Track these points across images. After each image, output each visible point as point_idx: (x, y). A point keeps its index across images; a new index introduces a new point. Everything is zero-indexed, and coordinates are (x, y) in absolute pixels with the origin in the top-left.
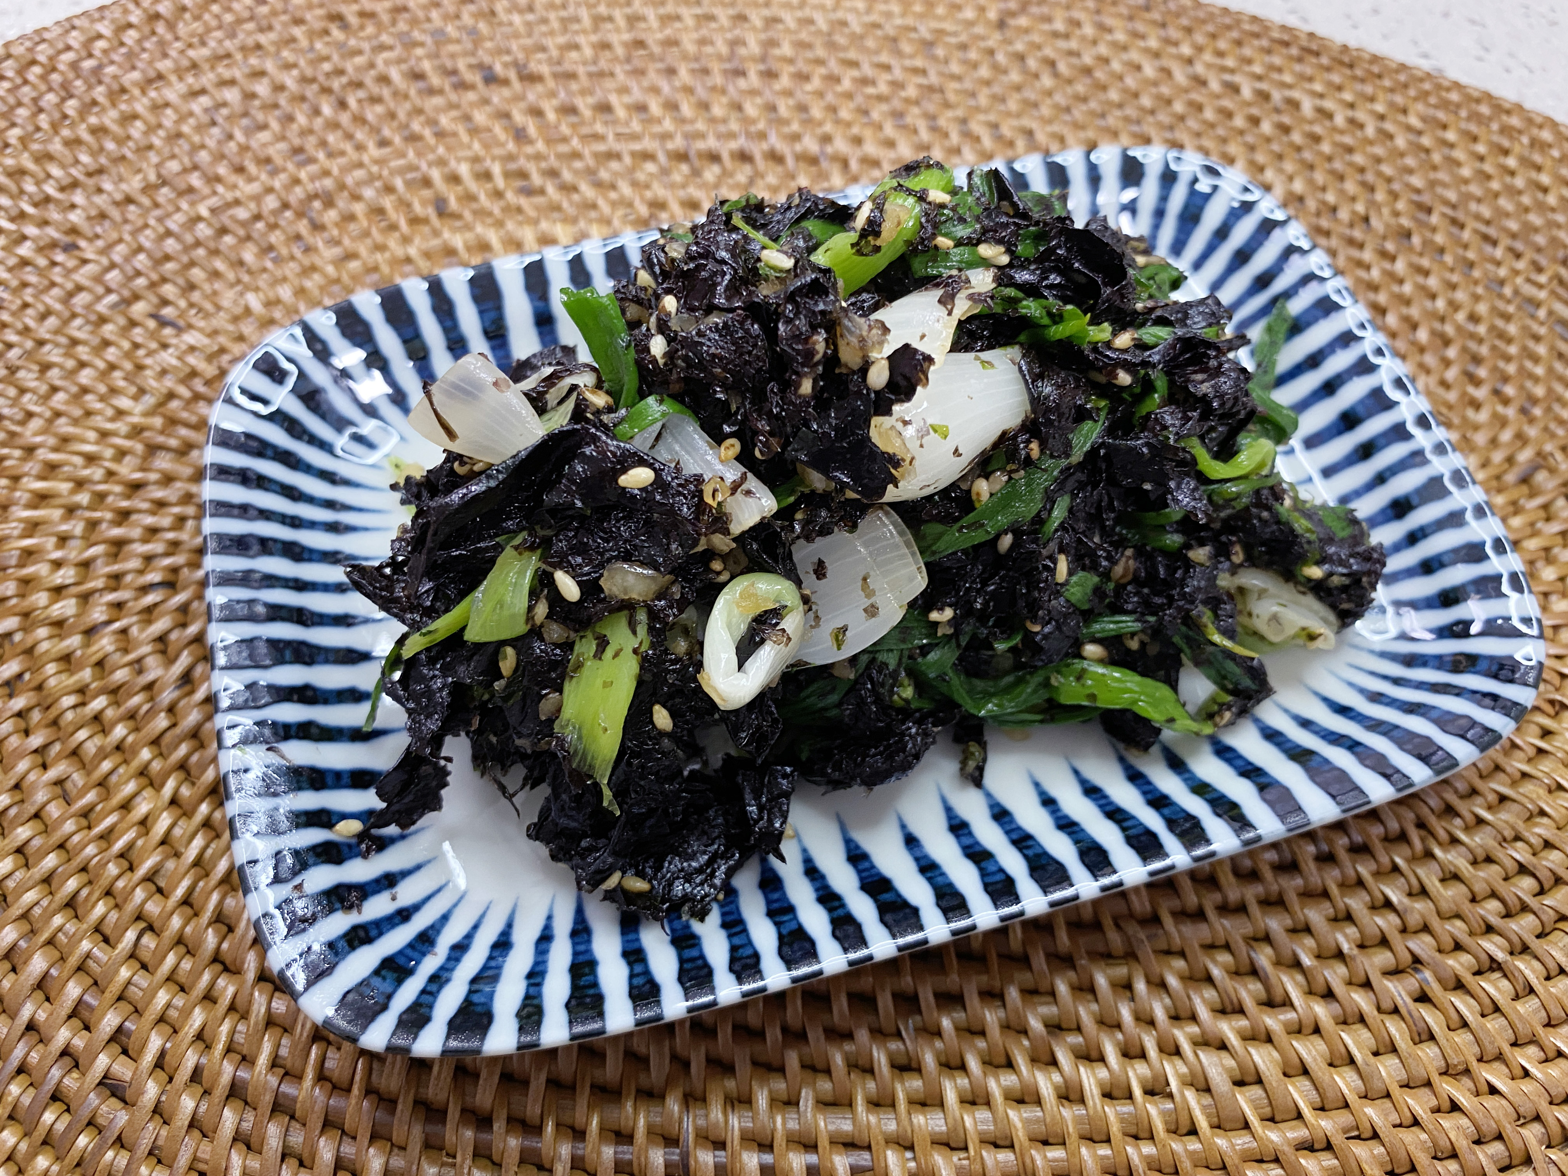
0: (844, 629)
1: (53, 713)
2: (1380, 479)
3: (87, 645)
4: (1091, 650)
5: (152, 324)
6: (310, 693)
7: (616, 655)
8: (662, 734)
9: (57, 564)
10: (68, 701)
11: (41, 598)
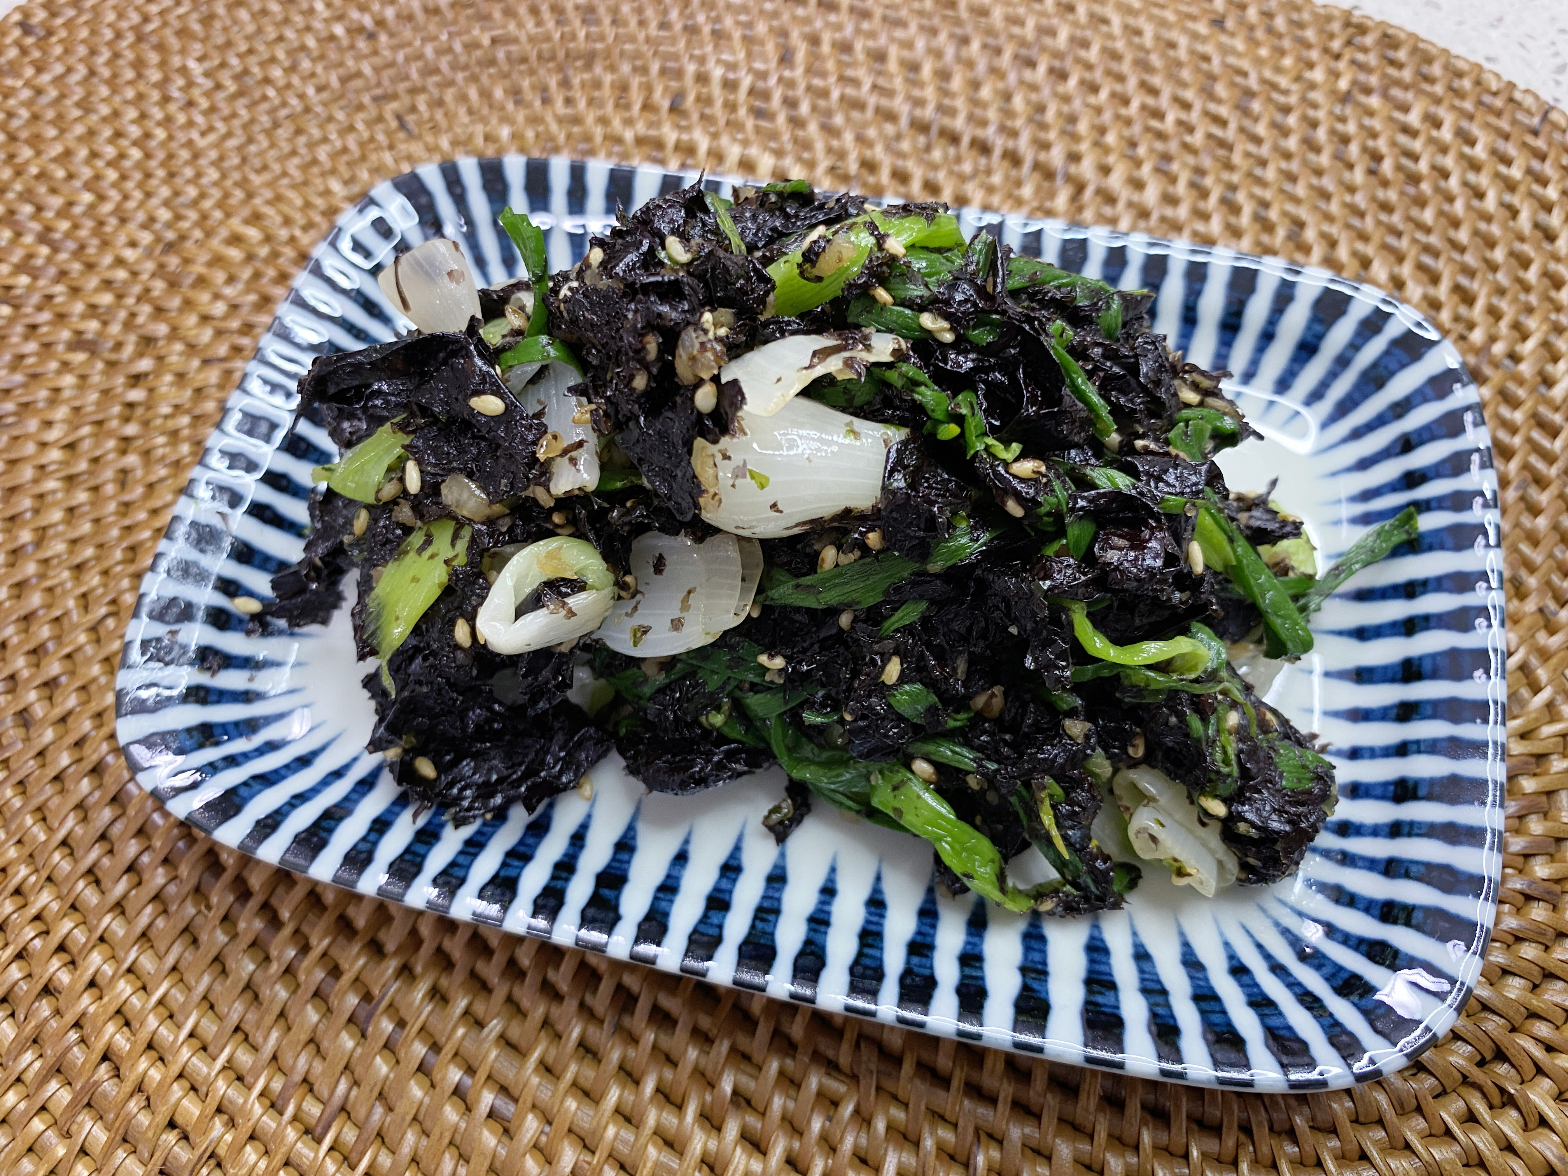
0: (646, 631)
1: (149, 414)
2: (1402, 750)
3: (200, 370)
4: (922, 767)
5: (394, 124)
6: (284, 483)
7: (432, 557)
8: (457, 647)
9: (217, 296)
10: (166, 410)
11: (192, 320)
